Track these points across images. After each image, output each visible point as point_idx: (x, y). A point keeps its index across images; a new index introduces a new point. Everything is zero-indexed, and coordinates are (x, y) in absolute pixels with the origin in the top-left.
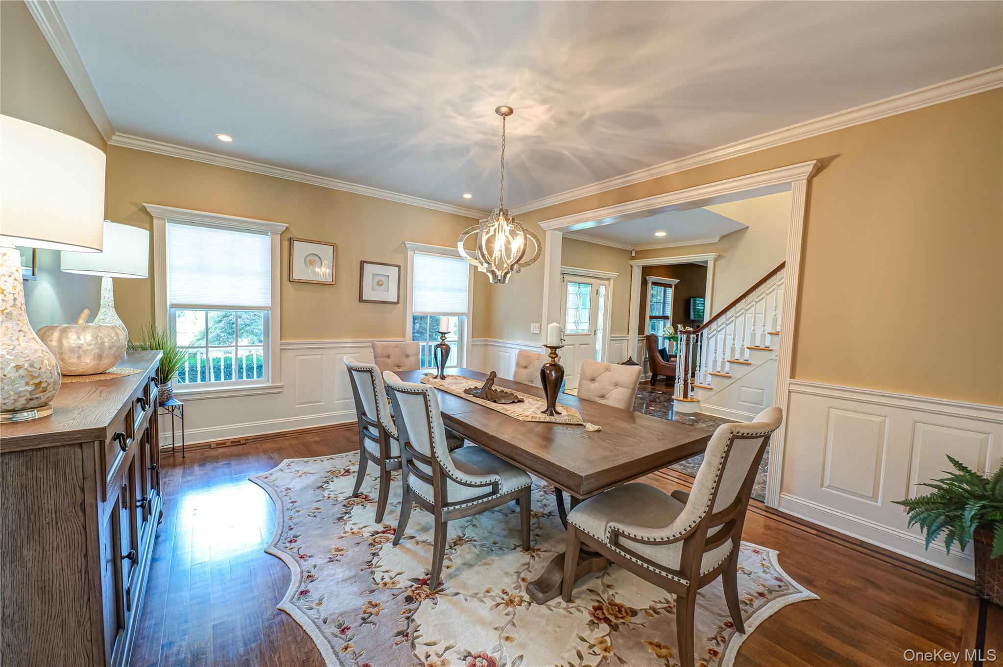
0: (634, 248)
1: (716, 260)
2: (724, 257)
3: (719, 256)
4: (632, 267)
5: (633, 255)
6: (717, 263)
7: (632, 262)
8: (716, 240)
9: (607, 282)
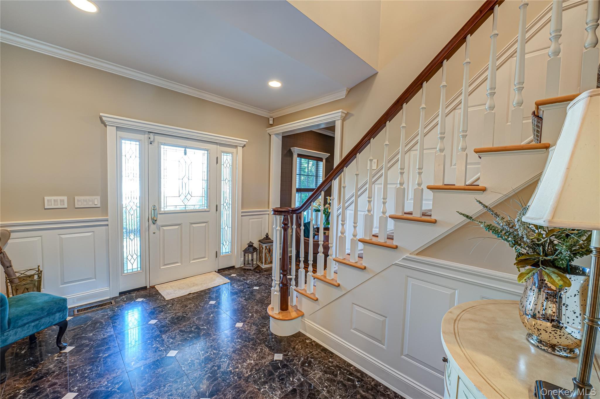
0: (271, 115)
1: (344, 120)
2: (352, 115)
3: (347, 114)
4: (270, 135)
5: (271, 122)
6: (344, 122)
7: (271, 130)
8: (342, 94)
9: (234, 150)
